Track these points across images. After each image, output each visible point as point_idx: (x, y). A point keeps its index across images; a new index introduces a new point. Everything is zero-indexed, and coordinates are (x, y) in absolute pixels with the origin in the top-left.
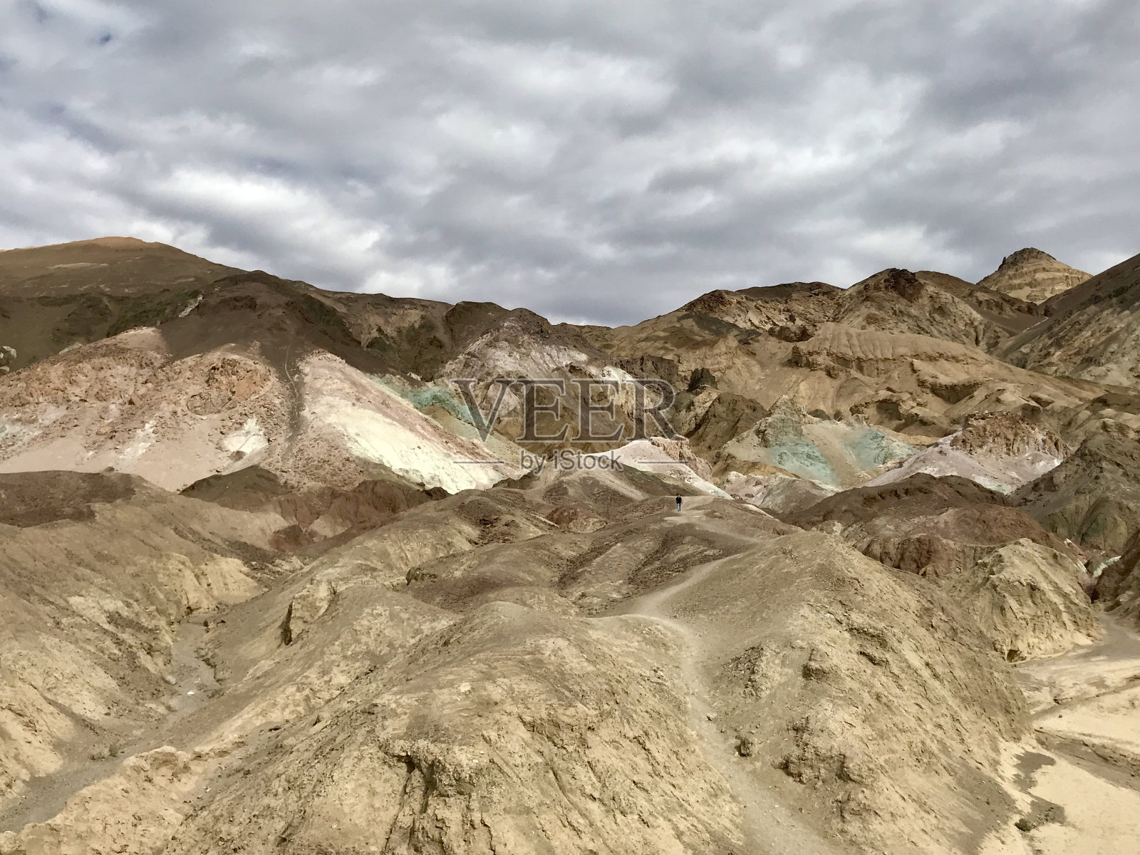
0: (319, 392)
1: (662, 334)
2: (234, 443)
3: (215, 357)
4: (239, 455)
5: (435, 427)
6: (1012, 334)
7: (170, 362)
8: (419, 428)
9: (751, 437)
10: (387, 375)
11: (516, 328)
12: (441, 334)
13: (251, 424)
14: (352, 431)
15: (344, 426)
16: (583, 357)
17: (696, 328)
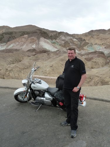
0: (41, 41)
1: (84, 35)
2: (33, 46)
3: (32, 38)
4: (33, 47)
7: (28, 38)
8: (51, 45)
9: (86, 46)
10: (50, 40)
11: (65, 35)
13: (35, 44)
15: (43, 45)
16: (72, 38)
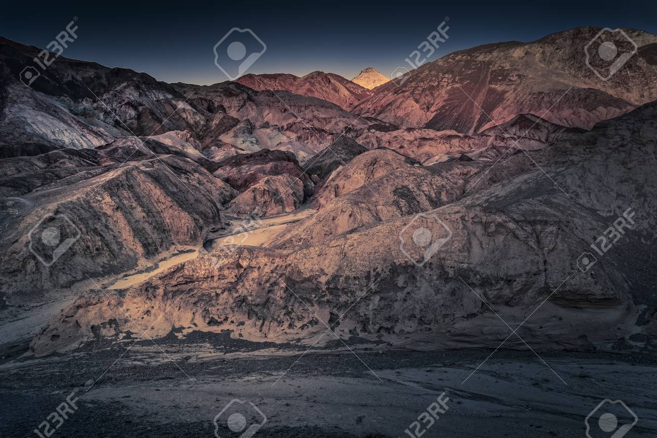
0: (15, 102)
1: (220, 90)
5: (78, 122)
6: (359, 100)
8: (69, 122)
9: (231, 133)
10: (62, 97)
11: (139, 81)
12: (104, 81)
14: (29, 121)
15: (25, 118)
17: (235, 89)
